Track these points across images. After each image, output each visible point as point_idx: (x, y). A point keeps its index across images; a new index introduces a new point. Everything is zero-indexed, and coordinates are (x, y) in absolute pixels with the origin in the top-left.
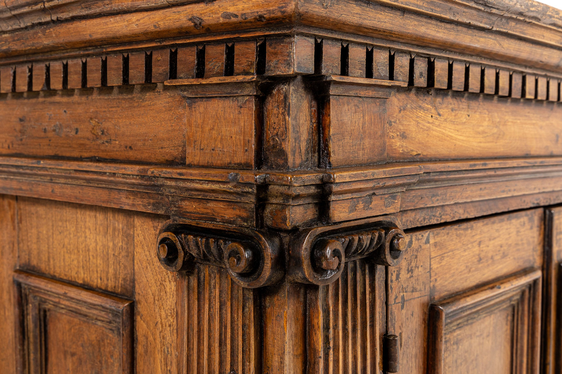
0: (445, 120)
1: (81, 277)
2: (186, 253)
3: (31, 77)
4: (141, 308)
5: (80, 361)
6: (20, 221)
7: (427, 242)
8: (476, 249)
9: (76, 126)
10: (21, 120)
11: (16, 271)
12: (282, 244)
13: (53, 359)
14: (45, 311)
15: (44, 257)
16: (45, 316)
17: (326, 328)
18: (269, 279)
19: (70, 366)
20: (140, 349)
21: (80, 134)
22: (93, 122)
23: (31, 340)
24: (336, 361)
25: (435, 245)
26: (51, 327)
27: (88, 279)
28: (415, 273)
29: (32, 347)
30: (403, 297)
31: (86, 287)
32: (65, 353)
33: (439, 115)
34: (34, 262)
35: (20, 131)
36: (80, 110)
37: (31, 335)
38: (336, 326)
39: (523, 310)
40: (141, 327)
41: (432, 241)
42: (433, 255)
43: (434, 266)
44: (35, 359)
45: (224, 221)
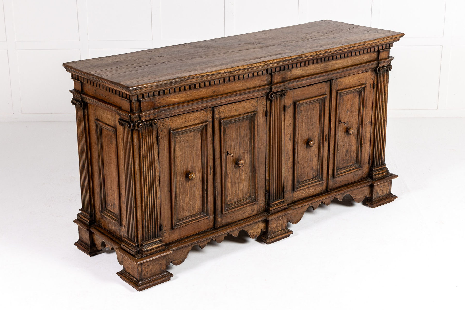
0: (172, 97)
1: (108, 123)
2: (122, 123)
3: (97, 84)
4: (117, 130)
5: (108, 138)
6: (95, 110)
7: (168, 120)
8: (184, 120)
9: (105, 95)
10: (95, 90)
11: (95, 119)
12: (134, 123)
13: (103, 137)
14: (101, 128)
15: (101, 118)
16: (101, 129)
17: (142, 135)
18: (132, 128)
19: (106, 139)
20: (118, 137)
21: (106, 97)
22: (108, 96)
23: (99, 134)
24: (144, 140)
25: (171, 120)
26: (102, 131)
27: (109, 123)
28: (165, 126)
29: (99, 135)
30: (161, 130)
31: (108, 125)
32: (105, 137)
33: (170, 97)
34: (99, 118)
35: (95, 92)
36: (106, 93)
37: (99, 133)
38: (144, 135)
39: (204, 131)
40: (118, 133)
41: (169, 119)
42: (170, 122)
43: (170, 124)
44: (100, 138)
45: (127, 119)
